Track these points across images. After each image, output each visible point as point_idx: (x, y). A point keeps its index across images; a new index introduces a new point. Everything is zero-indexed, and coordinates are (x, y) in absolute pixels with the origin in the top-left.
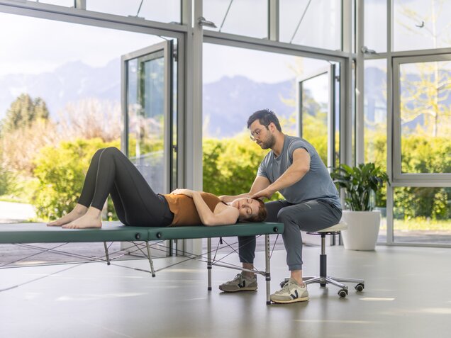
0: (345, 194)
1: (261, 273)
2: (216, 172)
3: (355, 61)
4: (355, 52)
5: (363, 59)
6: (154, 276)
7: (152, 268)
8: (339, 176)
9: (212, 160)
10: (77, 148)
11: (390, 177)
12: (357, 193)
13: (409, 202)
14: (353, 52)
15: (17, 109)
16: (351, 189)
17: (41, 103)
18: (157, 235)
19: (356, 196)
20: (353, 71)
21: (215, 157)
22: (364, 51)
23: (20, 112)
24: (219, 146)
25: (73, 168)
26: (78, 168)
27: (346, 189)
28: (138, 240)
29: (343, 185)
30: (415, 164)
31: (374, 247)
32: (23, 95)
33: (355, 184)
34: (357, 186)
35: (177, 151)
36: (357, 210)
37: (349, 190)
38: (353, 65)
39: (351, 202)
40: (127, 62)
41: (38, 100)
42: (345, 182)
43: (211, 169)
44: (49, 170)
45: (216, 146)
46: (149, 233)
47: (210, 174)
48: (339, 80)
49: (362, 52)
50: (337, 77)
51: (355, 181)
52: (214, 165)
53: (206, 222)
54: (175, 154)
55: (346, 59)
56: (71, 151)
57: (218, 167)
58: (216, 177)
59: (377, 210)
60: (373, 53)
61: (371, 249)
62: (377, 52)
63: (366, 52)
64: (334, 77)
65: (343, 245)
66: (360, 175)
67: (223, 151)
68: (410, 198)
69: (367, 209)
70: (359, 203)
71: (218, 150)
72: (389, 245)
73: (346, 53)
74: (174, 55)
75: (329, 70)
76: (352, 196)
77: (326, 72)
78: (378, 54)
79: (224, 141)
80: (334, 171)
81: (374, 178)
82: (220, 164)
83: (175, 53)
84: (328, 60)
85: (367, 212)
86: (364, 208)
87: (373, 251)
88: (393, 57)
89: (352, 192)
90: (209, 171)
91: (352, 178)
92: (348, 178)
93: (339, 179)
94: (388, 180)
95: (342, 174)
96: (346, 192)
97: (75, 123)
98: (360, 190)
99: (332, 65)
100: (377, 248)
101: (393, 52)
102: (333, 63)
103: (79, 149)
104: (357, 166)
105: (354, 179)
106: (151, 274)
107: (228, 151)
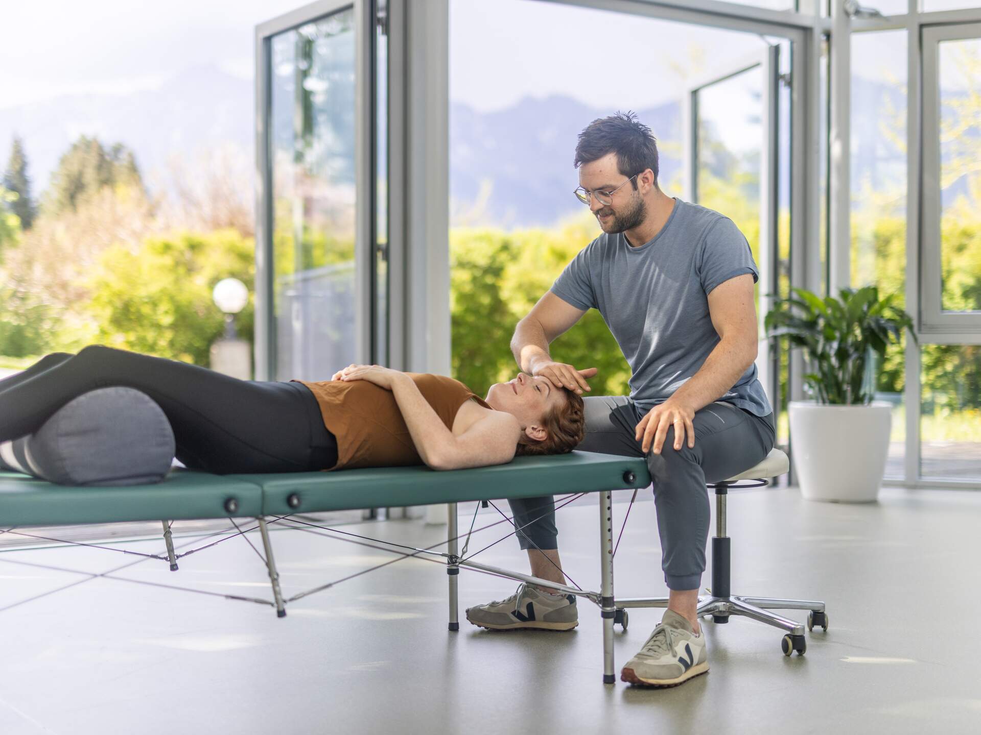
0: (804, 362)
1: (588, 596)
2: (498, 306)
3: (828, 36)
4: (829, 13)
5: (848, 30)
6: (281, 614)
7: (276, 593)
8: (789, 320)
9: (489, 280)
10: (182, 253)
11: (915, 322)
12: (834, 361)
13: (946, 374)
14: (823, 12)
15: (75, 168)
16: (820, 349)
17: (124, 156)
18: (289, 500)
19: (831, 367)
20: (823, 61)
21: (496, 271)
22: (851, 10)
23: (81, 174)
24: (505, 247)
25: (172, 299)
26: (183, 298)
27: (806, 351)
28: (230, 514)
29: (799, 341)
30: (961, 285)
31: (875, 491)
32: (83, 137)
33: (829, 339)
34: (835, 345)
35: (387, 257)
36: (833, 402)
37: (813, 353)
38: (824, 46)
39: (819, 382)
40: (268, 40)
41: (118, 149)
42: (805, 333)
43: (486, 300)
44: (119, 304)
45: (498, 246)
46: (263, 495)
47: (484, 312)
48: (790, 84)
49: (847, 14)
50: (783, 77)
51: (829, 331)
52: (493, 290)
53: (434, 458)
54: (382, 267)
55: (806, 31)
56: (168, 260)
57: (504, 294)
58: (497, 318)
59: (881, 403)
60: (875, 14)
61: (868, 497)
62: (885, 12)
63: (858, 12)
64: (776, 77)
65: (797, 485)
66: (843, 317)
67: (514, 258)
68: (949, 367)
69: (858, 400)
70: (838, 385)
71: (503, 257)
72: (912, 486)
73: (806, 16)
74: (379, 20)
75: (765, 58)
76: (821, 368)
77: (757, 65)
78: (887, 19)
79: (518, 235)
80: (777, 304)
81: (877, 322)
82: (507, 289)
83: (381, 14)
84: (761, 35)
85: (858, 409)
86: (849, 396)
87: (872, 503)
88: (922, 26)
89: (823, 357)
90: (481, 305)
91: (821, 323)
92: (811, 325)
93: (789, 326)
94: (911, 327)
95: (797, 312)
96: (807, 358)
97: (186, 196)
98: (842, 355)
99: (771, 47)
100: (884, 494)
101: (924, 14)
102: (774, 41)
103: (188, 255)
104: (834, 294)
105: (828, 325)
106: (274, 611)
107: (526, 258)
